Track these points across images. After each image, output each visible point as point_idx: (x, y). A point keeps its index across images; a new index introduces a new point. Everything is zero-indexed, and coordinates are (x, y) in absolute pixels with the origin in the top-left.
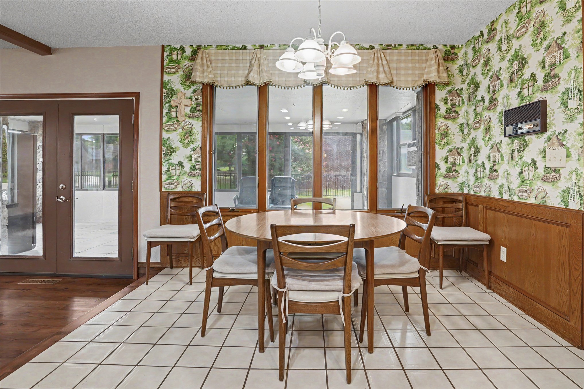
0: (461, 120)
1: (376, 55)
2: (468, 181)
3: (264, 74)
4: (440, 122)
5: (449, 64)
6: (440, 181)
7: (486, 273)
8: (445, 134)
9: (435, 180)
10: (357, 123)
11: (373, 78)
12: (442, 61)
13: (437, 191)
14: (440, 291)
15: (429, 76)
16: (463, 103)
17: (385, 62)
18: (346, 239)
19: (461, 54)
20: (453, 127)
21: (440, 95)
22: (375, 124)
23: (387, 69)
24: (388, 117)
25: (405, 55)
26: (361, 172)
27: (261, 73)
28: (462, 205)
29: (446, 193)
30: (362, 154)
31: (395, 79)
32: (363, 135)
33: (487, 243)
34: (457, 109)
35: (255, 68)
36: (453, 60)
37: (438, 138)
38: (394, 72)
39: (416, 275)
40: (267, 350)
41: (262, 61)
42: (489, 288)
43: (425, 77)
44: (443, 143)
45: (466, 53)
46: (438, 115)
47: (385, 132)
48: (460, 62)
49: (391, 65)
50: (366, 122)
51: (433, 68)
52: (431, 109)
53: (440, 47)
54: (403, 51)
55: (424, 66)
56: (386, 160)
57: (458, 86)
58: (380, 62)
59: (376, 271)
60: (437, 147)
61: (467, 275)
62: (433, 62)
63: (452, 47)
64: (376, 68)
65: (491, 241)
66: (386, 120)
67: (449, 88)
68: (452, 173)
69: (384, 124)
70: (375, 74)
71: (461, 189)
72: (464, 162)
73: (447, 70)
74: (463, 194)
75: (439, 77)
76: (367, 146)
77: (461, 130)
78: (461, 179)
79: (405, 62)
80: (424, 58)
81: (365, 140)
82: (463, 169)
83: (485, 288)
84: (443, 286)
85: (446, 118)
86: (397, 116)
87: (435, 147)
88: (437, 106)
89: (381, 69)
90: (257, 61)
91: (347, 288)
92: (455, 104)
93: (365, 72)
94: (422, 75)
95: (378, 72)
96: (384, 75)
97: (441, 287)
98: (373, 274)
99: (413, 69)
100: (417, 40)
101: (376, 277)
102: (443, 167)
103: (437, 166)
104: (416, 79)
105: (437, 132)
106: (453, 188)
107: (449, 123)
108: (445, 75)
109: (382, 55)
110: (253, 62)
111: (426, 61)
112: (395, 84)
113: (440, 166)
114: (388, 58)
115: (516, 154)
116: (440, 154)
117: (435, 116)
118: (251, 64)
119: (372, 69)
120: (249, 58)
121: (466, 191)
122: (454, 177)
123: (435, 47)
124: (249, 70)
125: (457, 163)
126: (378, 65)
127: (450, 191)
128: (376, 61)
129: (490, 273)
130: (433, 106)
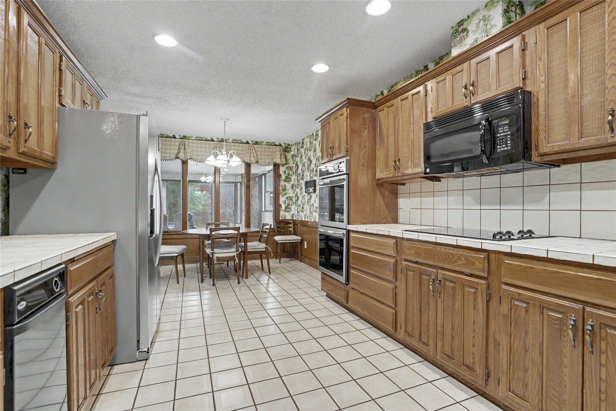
0: (292, 183)
1: (250, 148)
2: (295, 213)
3: (188, 154)
4: (282, 183)
5: (286, 154)
6: (282, 213)
7: (300, 255)
8: (284, 190)
9: (279, 213)
10: (238, 175)
11: (247, 160)
12: (283, 153)
13: (280, 219)
14: (280, 264)
15: (276, 160)
16: (293, 174)
17: (254, 151)
18: (237, 232)
19: (292, 149)
20: (288, 186)
21: (282, 169)
22: (249, 184)
23: (255, 155)
24: (259, 173)
25: (265, 148)
26: (241, 209)
27: (185, 153)
28: (291, 225)
29: (285, 220)
30: (241, 197)
31: (259, 160)
32: (242, 183)
33: (300, 241)
34: (290, 177)
35: (182, 150)
36: (289, 152)
37: (281, 191)
38: (259, 157)
39: (264, 250)
40: (204, 282)
41: (186, 146)
42: (301, 261)
43: (274, 160)
44: (283, 194)
45: (295, 149)
46: (281, 180)
47: (257, 183)
48: (292, 153)
49: (257, 153)
50: (244, 175)
51: (278, 156)
52: (278, 176)
53: (282, 144)
54: (263, 146)
55: (274, 154)
56: (258, 201)
57: (291, 165)
58: (252, 151)
59: (248, 248)
60: (280, 196)
61: (294, 259)
62: (278, 153)
63: (289, 145)
64: (249, 154)
65: (302, 240)
66: (257, 174)
67: (287, 166)
68: (288, 209)
69: (256, 177)
70: (249, 158)
71: (293, 217)
72: (293, 204)
73: (286, 156)
74: (293, 220)
75: (281, 161)
76: (245, 191)
77: (293, 187)
78: (292, 212)
79: (265, 152)
80: (274, 150)
81: (243, 187)
82: (293, 207)
83: (299, 262)
84: (281, 262)
85: (285, 181)
86: (264, 173)
87: (279, 196)
88: (281, 175)
89: (252, 155)
90: (183, 147)
91: (237, 250)
92: (289, 174)
93: (244, 156)
94: (273, 159)
95: (250, 157)
96: (254, 159)
97: (280, 263)
98: (247, 249)
99: (268, 155)
100: (271, 141)
101: (248, 250)
102: (283, 206)
103: (280, 205)
104: (270, 161)
105: (280, 188)
106: (288, 217)
107: (287, 184)
108: (284, 160)
109: (253, 148)
110: (181, 146)
111: (275, 152)
112: (260, 163)
113: (282, 206)
114: (256, 149)
115: (309, 201)
116: (282, 199)
117: (280, 180)
118: (179, 148)
119: (248, 155)
120: (178, 144)
121: (294, 218)
122: (289, 211)
123: (280, 145)
124: (179, 151)
125: (291, 204)
126: (251, 153)
127: (287, 218)
128: (250, 151)
129: (302, 255)
130: (279, 175)
